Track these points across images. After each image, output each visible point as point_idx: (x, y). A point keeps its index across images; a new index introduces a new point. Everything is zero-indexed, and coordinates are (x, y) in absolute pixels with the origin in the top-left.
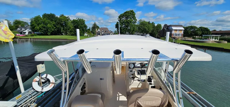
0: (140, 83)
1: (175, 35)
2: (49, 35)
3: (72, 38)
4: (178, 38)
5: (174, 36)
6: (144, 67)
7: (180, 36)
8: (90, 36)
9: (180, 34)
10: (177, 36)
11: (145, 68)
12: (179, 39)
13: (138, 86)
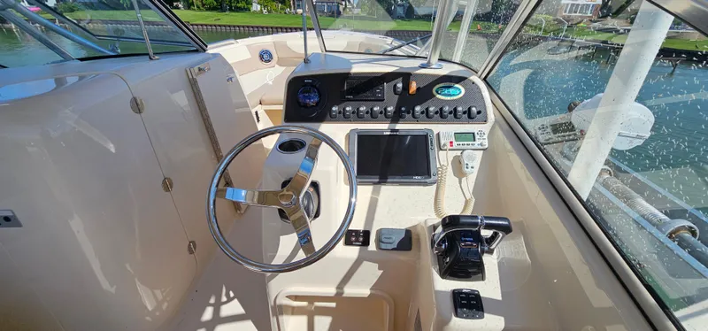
0: (357, 264)
1: (570, 12)
2: (124, 9)
3: (207, 17)
4: (580, 22)
5: (567, 14)
6: (426, 112)
7: (589, 15)
8: (269, 12)
9: (588, 5)
10: (578, 14)
11: (427, 116)
12: (582, 24)
13: (341, 286)
